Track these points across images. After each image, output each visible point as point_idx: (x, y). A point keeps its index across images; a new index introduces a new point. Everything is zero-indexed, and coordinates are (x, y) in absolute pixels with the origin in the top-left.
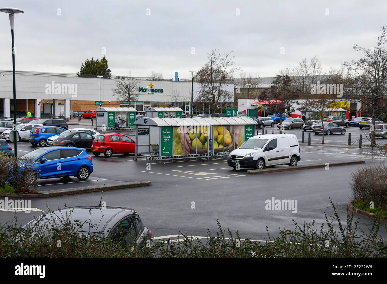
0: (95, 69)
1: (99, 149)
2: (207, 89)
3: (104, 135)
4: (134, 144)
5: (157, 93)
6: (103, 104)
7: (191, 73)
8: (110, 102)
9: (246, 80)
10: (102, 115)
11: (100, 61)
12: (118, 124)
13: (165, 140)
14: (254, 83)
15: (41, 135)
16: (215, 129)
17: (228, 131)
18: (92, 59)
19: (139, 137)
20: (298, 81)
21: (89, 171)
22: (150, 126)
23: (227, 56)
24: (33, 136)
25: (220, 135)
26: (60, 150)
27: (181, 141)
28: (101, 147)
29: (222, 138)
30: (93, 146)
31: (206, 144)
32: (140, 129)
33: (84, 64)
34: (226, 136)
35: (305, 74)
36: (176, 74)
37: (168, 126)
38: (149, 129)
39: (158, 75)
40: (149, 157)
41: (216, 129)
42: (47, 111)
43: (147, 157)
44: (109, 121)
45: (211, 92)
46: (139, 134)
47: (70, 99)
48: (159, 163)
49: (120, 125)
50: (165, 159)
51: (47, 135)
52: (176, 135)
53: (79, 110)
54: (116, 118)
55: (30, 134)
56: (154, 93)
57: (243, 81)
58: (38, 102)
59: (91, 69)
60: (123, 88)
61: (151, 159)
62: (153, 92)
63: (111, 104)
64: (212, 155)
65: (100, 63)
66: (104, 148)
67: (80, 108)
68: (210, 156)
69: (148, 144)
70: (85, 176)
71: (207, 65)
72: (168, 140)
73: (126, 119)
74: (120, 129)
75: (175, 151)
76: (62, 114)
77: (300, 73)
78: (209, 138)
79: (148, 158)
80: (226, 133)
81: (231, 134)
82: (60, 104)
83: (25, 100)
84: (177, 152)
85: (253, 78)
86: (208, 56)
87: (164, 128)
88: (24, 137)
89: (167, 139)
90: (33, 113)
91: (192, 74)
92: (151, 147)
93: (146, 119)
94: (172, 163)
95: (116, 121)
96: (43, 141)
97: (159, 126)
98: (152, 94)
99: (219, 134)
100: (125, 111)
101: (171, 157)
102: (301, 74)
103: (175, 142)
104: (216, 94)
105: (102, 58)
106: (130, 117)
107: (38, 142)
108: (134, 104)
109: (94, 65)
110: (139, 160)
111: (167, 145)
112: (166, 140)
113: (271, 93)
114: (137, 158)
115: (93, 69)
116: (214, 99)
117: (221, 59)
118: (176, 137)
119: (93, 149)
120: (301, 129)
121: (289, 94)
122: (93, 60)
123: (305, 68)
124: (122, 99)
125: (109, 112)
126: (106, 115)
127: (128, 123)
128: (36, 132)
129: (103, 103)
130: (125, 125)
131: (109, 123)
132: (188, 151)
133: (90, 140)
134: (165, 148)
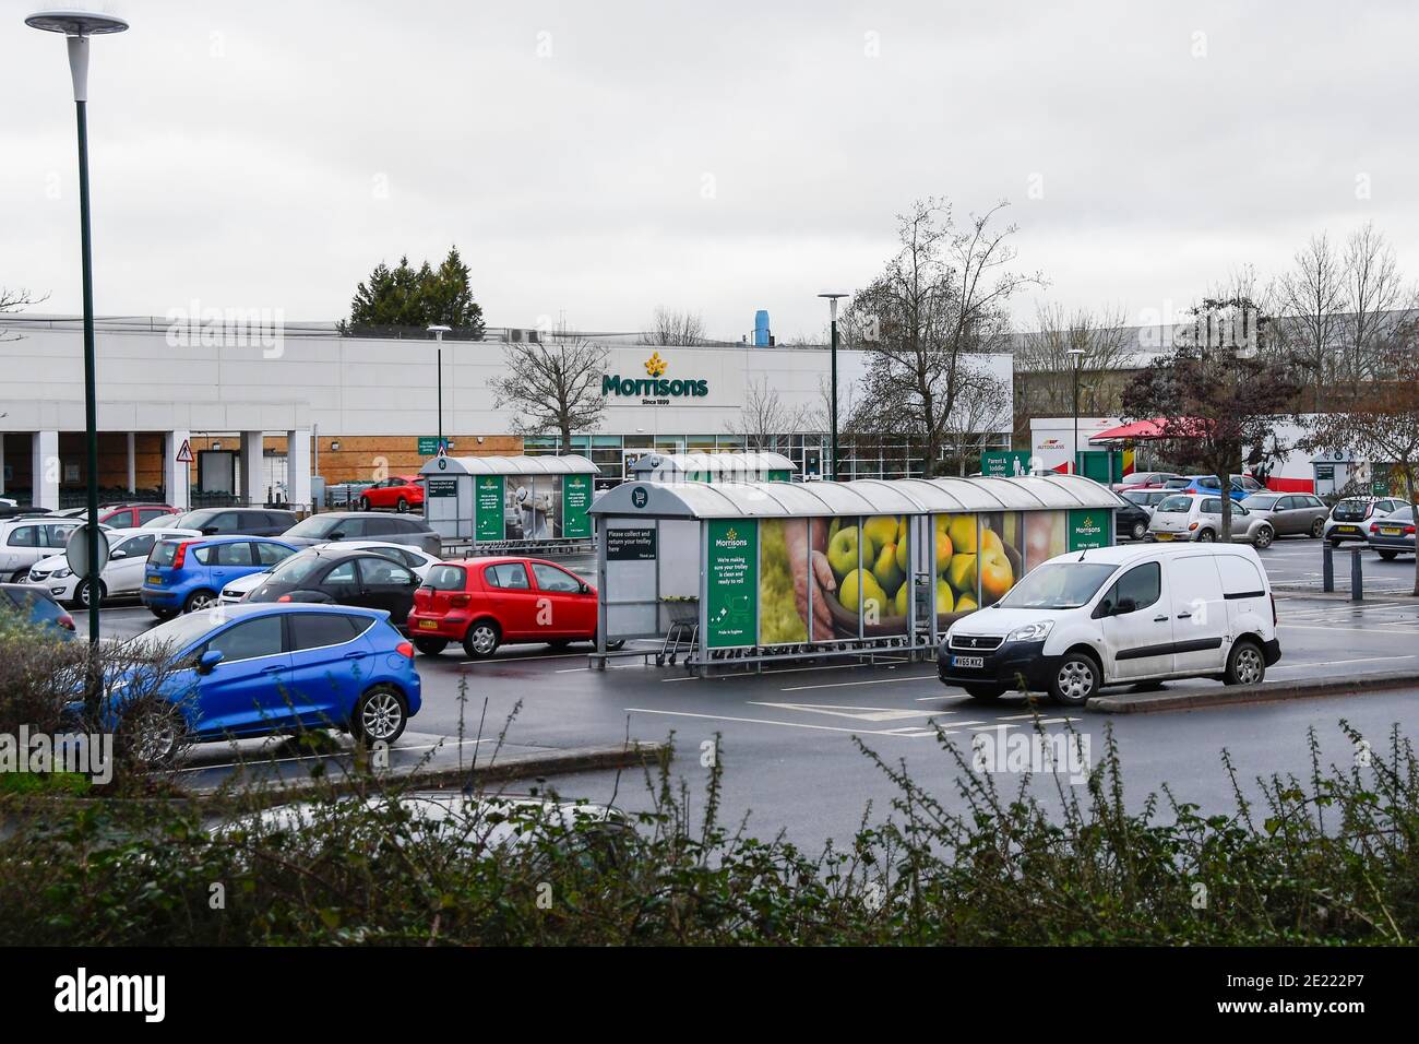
0: (416, 306)
1: (443, 624)
2: (898, 370)
3: (460, 562)
4: (590, 600)
5: (682, 400)
6: (451, 450)
7: (828, 299)
8: (480, 440)
9: (1064, 338)
10: (448, 490)
11: (435, 269)
12: (519, 526)
13: (723, 578)
14: (1099, 349)
15: (193, 575)
16: (938, 530)
17: (994, 536)
18: (404, 262)
19: (613, 566)
20: (1292, 336)
21: (404, 704)
22: (658, 517)
23: (980, 226)
24: (158, 577)
25: (959, 553)
26: (279, 618)
27: (792, 583)
28: (452, 614)
29: (971, 568)
30: (416, 613)
31: (902, 594)
32: (618, 535)
33: (368, 287)
34: (987, 558)
35: (1324, 303)
36: (762, 318)
37: (738, 515)
38: (654, 534)
39: (683, 323)
40: (656, 653)
41: (943, 528)
42: (214, 483)
43: (646, 654)
44: (481, 513)
45: (917, 381)
46: (611, 556)
47: (312, 429)
48: (702, 678)
49: (526, 533)
50: (726, 660)
51: (219, 575)
52: (770, 554)
53: (351, 478)
54: (507, 501)
55: (147, 570)
56: (670, 397)
57: (1053, 342)
58: (176, 444)
59: (399, 303)
60: (538, 374)
61: (667, 663)
62: (663, 394)
63: (484, 447)
64: (927, 642)
65: (438, 278)
66: (463, 621)
67: (354, 468)
68: (922, 647)
69: (654, 598)
70: (388, 728)
71: (895, 264)
72: (739, 578)
73: (550, 505)
74: (528, 547)
75: (768, 623)
76: (278, 495)
77: (1300, 300)
78: (915, 569)
79: (652, 659)
80: (987, 546)
81: (1008, 551)
82: (268, 453)
83: (123, 435)
84: (778, 628)
85: (1095, 331)
86: (901, 224)
87: (718, 525)
88: (122, 585)
89: (732, 575)
90: (157, 490)
91: (834, 303)
92: (663, 608)
93: (640, 490)
94: (758, 674)
95: (510, 514)
96: (202, 598)
97: (697, 515)
98: (660, 402)
99: (956, 551)
100: (549, 471)
101: (754, 652)
102: (1308, 304)
103: (768, 587)
104: (939, 387)
105: (445, 258)
106: (567, 495)
107: (181, 601)
108: (583, 447)
109: (411, 289)
110: (614, 665)
111: (736, 601)
112: (729, 578)
113: (1178, 380)
114: (604, 658)
115: (406, 306)
116: (929, 411)
117: (954, 239)
118: (773, 564)
119: (417, 627)
120: (1313, 536)
121: (1257, 380)
122: (407, 267)
123: (1323, 276)
124: (532, 421)
125: (481, 478)
126: (467, 489)
127: (560, 524)
128: (173, 561)
129: (451, 446)
130: (546, 532)
131: (479, 522)
132: (825, 624)
133: (402, 590)
134: (723, 612)
